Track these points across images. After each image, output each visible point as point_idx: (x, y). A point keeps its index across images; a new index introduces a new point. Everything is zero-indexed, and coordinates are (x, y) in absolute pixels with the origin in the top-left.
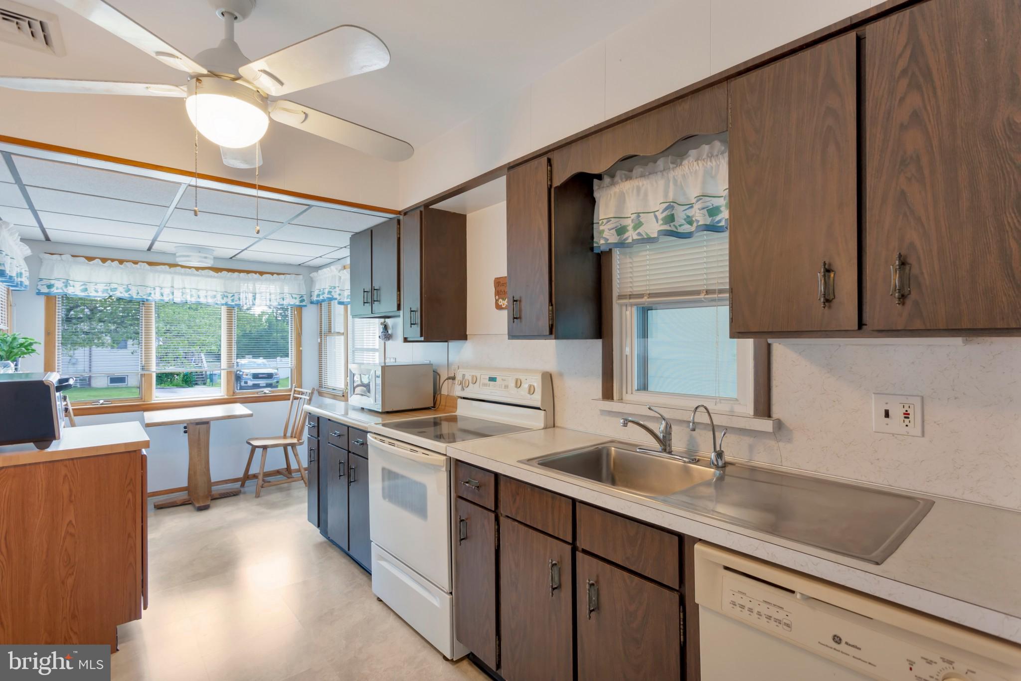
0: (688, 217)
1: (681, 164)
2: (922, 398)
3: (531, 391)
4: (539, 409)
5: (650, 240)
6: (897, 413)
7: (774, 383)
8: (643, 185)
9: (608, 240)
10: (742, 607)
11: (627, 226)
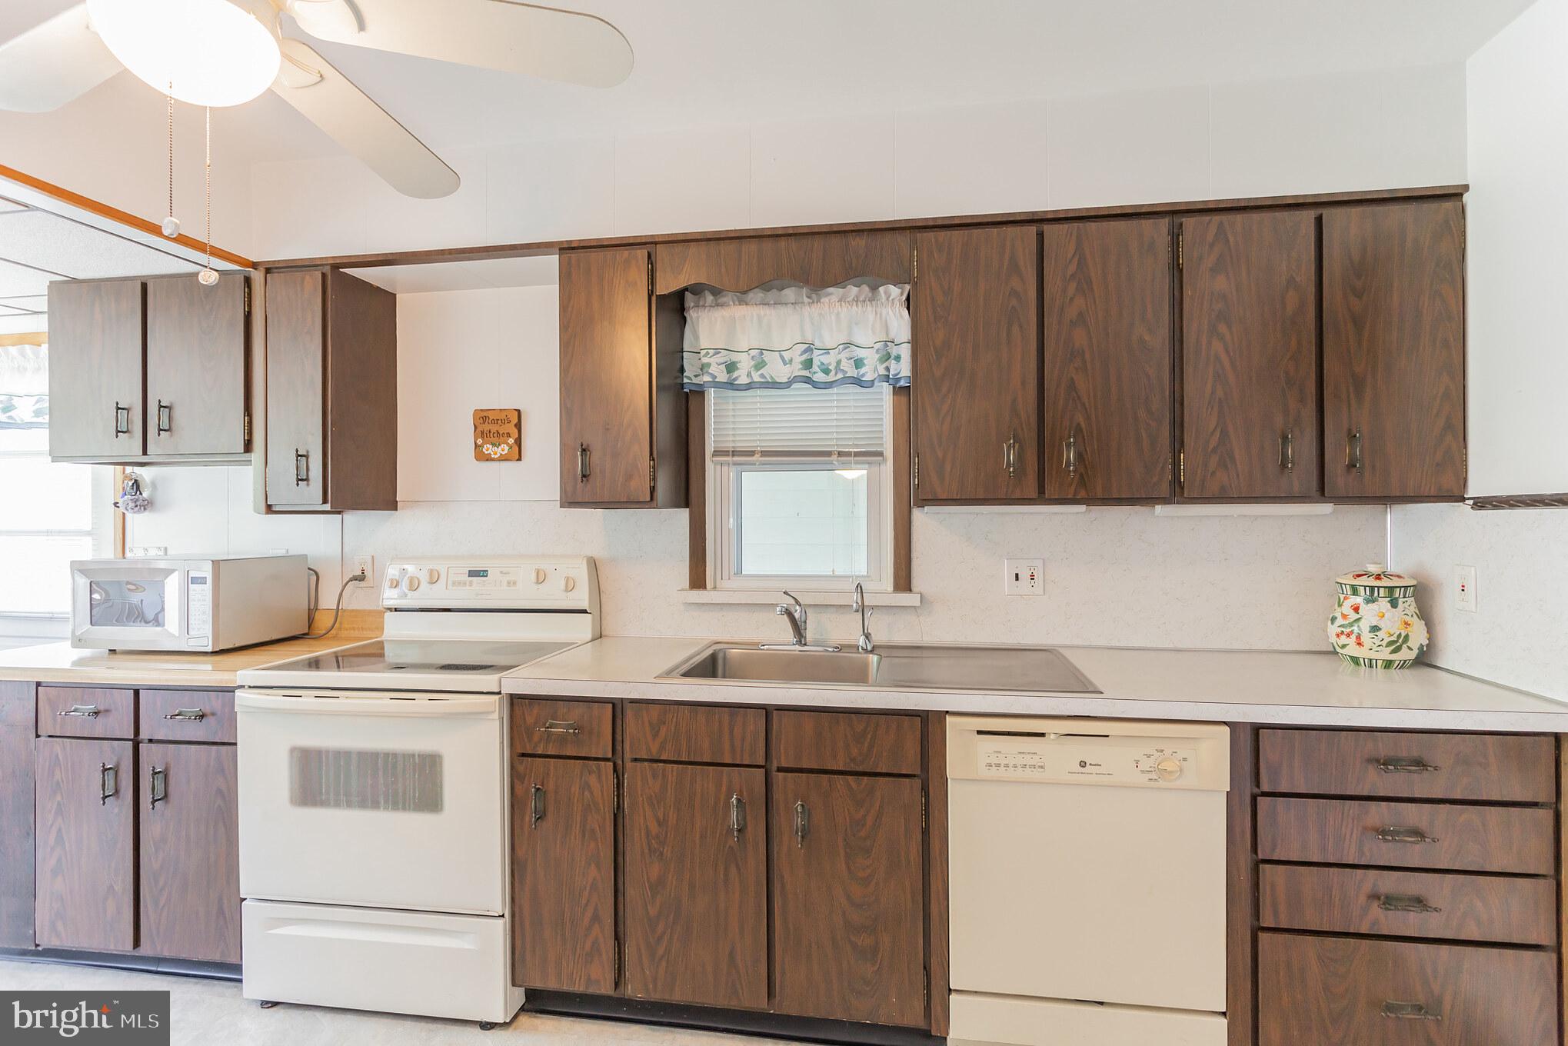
0: (822, 364)
1: (818, 301)
2: (1044, 560)
3: (570, 586)
4: (585, 612)
5: (774, 385)
6: (1025, 575)
7: (914, 555)
8: (765, 315)
9: (716, 377)
10: (998, 765)
11: (737, 362)
